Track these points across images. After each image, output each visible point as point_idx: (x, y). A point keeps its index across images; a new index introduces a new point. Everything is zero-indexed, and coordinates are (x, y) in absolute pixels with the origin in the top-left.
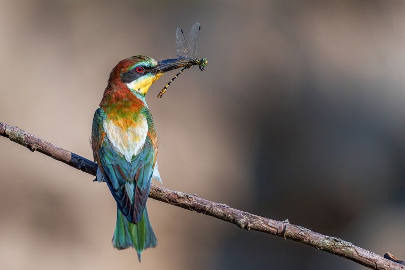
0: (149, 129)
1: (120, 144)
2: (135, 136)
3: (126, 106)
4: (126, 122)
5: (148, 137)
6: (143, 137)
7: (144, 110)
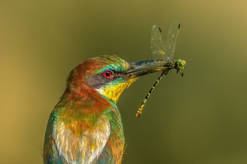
0: (111, 136)
1: (68, 153)
2: (91, 143)
3: (85, 107)
4: (81, 126)
5: (108, 145)
6: (101, 144)
7: (109, 111)
